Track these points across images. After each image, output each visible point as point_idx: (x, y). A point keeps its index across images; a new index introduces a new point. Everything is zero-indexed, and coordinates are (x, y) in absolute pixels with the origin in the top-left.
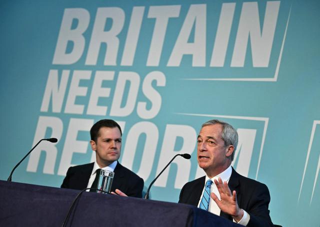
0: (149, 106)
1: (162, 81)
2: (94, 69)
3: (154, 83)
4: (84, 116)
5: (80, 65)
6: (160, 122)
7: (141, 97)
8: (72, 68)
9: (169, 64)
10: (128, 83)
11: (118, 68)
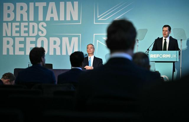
0: (42, 32)
1: (45, 25)
2: (20, 22)
3: (42, 26)
4: (20, 36)
5: (14, 21)
6: (47, 36)
7: (39, 30)
8: (12, 22)
9: (46, 20)
10: (33, 26)
11: (29, 22)
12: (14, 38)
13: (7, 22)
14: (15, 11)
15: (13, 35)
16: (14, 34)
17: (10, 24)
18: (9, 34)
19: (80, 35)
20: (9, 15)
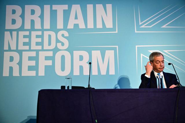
0: (63, 44)
1: (66, 34)
2: (30, 31)
3: (63, 35)
4: (30, 50)
5: (22, 29)
6: (70, 50)
7: (58, 41)
8: (18, 30)
9: (68, 28)
10: (50, 36)
11: (43, 30)
12: (20, 52)
13: (11, 31)
14: (22, 16)
15: (19, 49)
16: (21, 47)
17: (14, 33)
18: (13, 47)
19: (116, 47)
20: (14, 22)
